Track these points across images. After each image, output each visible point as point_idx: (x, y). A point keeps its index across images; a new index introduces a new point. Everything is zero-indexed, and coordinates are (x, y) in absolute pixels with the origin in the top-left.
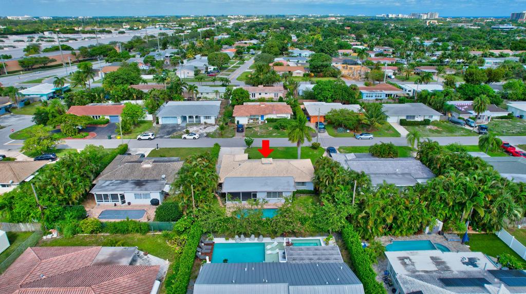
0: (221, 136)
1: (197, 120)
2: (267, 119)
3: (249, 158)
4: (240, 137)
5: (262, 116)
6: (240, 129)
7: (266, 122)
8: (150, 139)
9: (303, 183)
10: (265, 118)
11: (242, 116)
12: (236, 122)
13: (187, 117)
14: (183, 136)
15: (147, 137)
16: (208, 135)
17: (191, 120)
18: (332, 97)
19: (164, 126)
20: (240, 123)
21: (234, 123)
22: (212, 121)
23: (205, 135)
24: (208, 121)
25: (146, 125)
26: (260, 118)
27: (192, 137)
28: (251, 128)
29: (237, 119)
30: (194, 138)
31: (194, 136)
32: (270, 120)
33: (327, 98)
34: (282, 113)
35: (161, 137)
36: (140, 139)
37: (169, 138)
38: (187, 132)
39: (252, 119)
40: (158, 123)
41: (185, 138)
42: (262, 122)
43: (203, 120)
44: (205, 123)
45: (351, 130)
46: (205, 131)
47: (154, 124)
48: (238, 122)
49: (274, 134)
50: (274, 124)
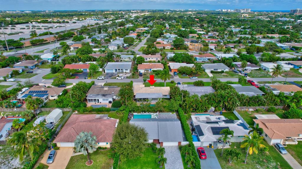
0: (133, 78)
1: (122, 71)
2: (152, 71)
3: (145, 86)
4: (141, 78)
5: (150, 69)
6: (141, 75)
7: (152, 72)
8: (103, 79)
9: (166, 95)
10: (152, 70)
11: (141, 69)
12: (139, 72)
13: (118, 70)
14: (117, 78)
15: (102, 78)
16: (127, 78)
17: (119, 71)
18: (182, 61)
19: (107, 74)
20: (141, 72)
21: (138, 72)
22: (128, 71)
23: (126, 77)
24: (127, 71)
25: (99, 73)
26: (149, 70)
27: (121, 78)
28: (145, 74)
29: (139, 70)
30: (122, 79)
31: (122, 78)
32: (154, 71)
33: (180, 61)
34: (159, 68)
35: (107, 78)
36: (98, 79)
37: (111, 78)
38: (118, 76)
39: (146, 70)
40: (105, 72)
41: (117, 79)
42: (150, 72)
43: (124, 71)
44: (126, 72)
45: (189, 75)
46: (126, 76)
47: (103, 73)
48: (140, 72)
49: (156, 77)
50: (156, 73)
